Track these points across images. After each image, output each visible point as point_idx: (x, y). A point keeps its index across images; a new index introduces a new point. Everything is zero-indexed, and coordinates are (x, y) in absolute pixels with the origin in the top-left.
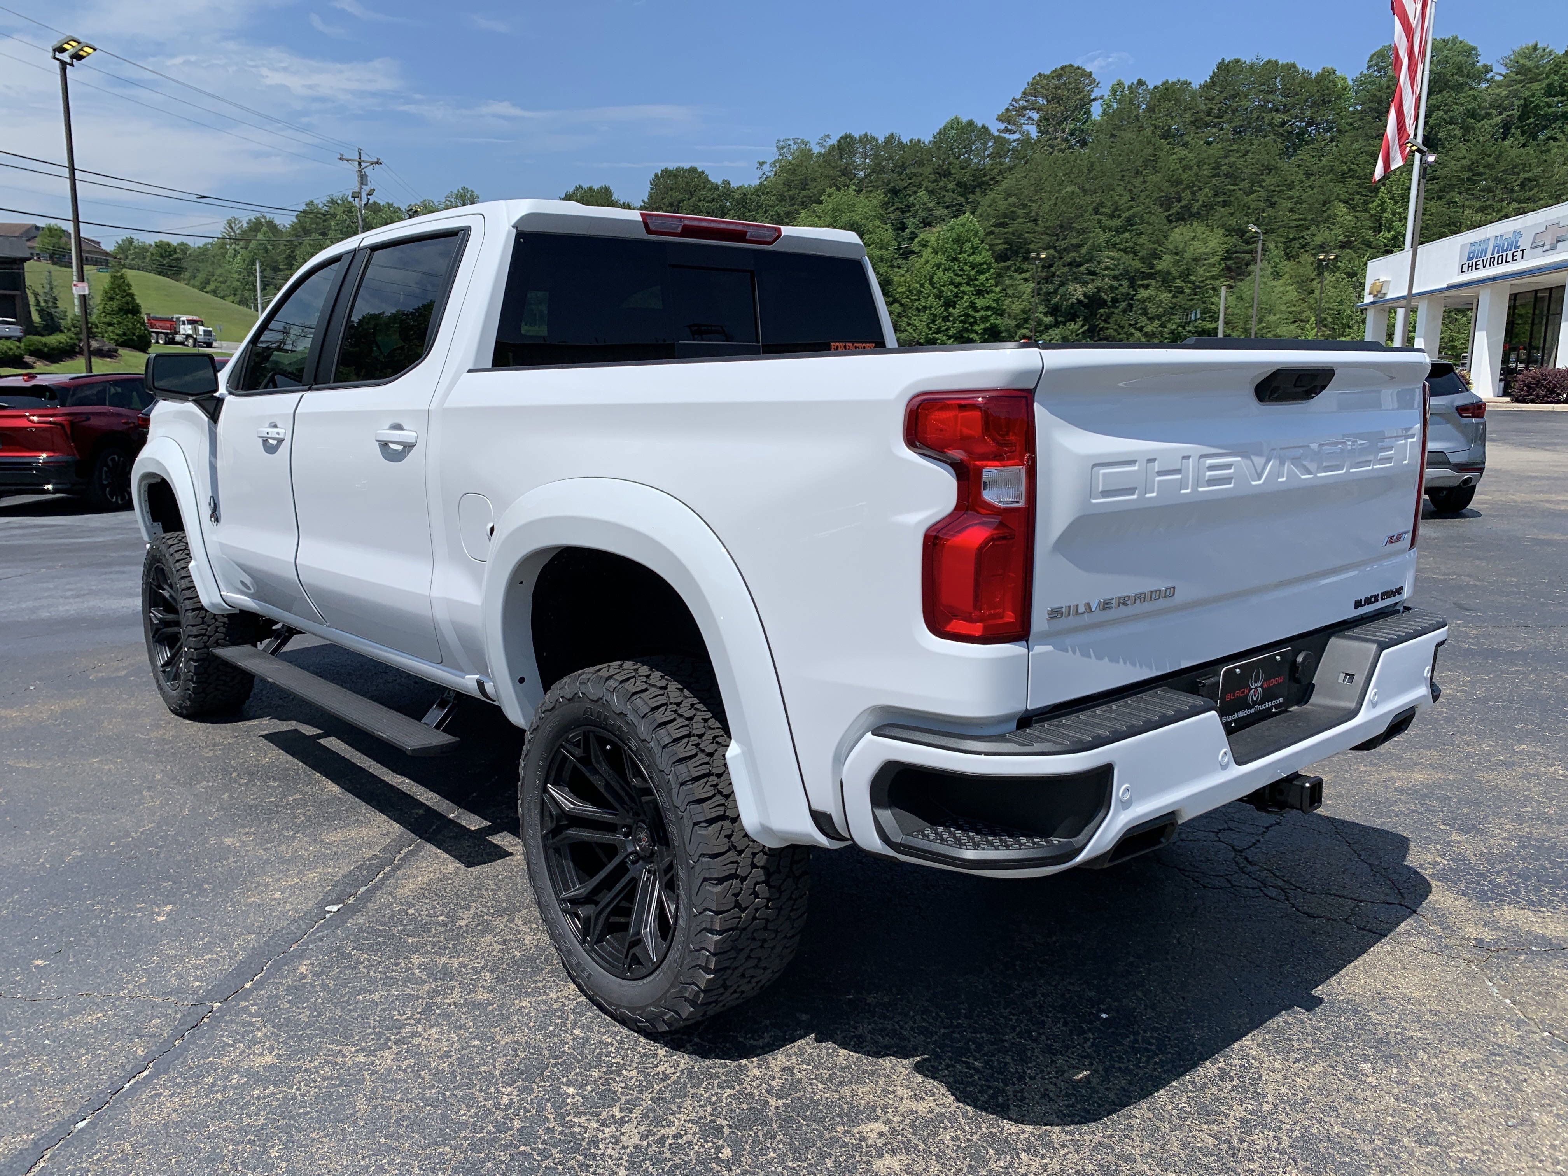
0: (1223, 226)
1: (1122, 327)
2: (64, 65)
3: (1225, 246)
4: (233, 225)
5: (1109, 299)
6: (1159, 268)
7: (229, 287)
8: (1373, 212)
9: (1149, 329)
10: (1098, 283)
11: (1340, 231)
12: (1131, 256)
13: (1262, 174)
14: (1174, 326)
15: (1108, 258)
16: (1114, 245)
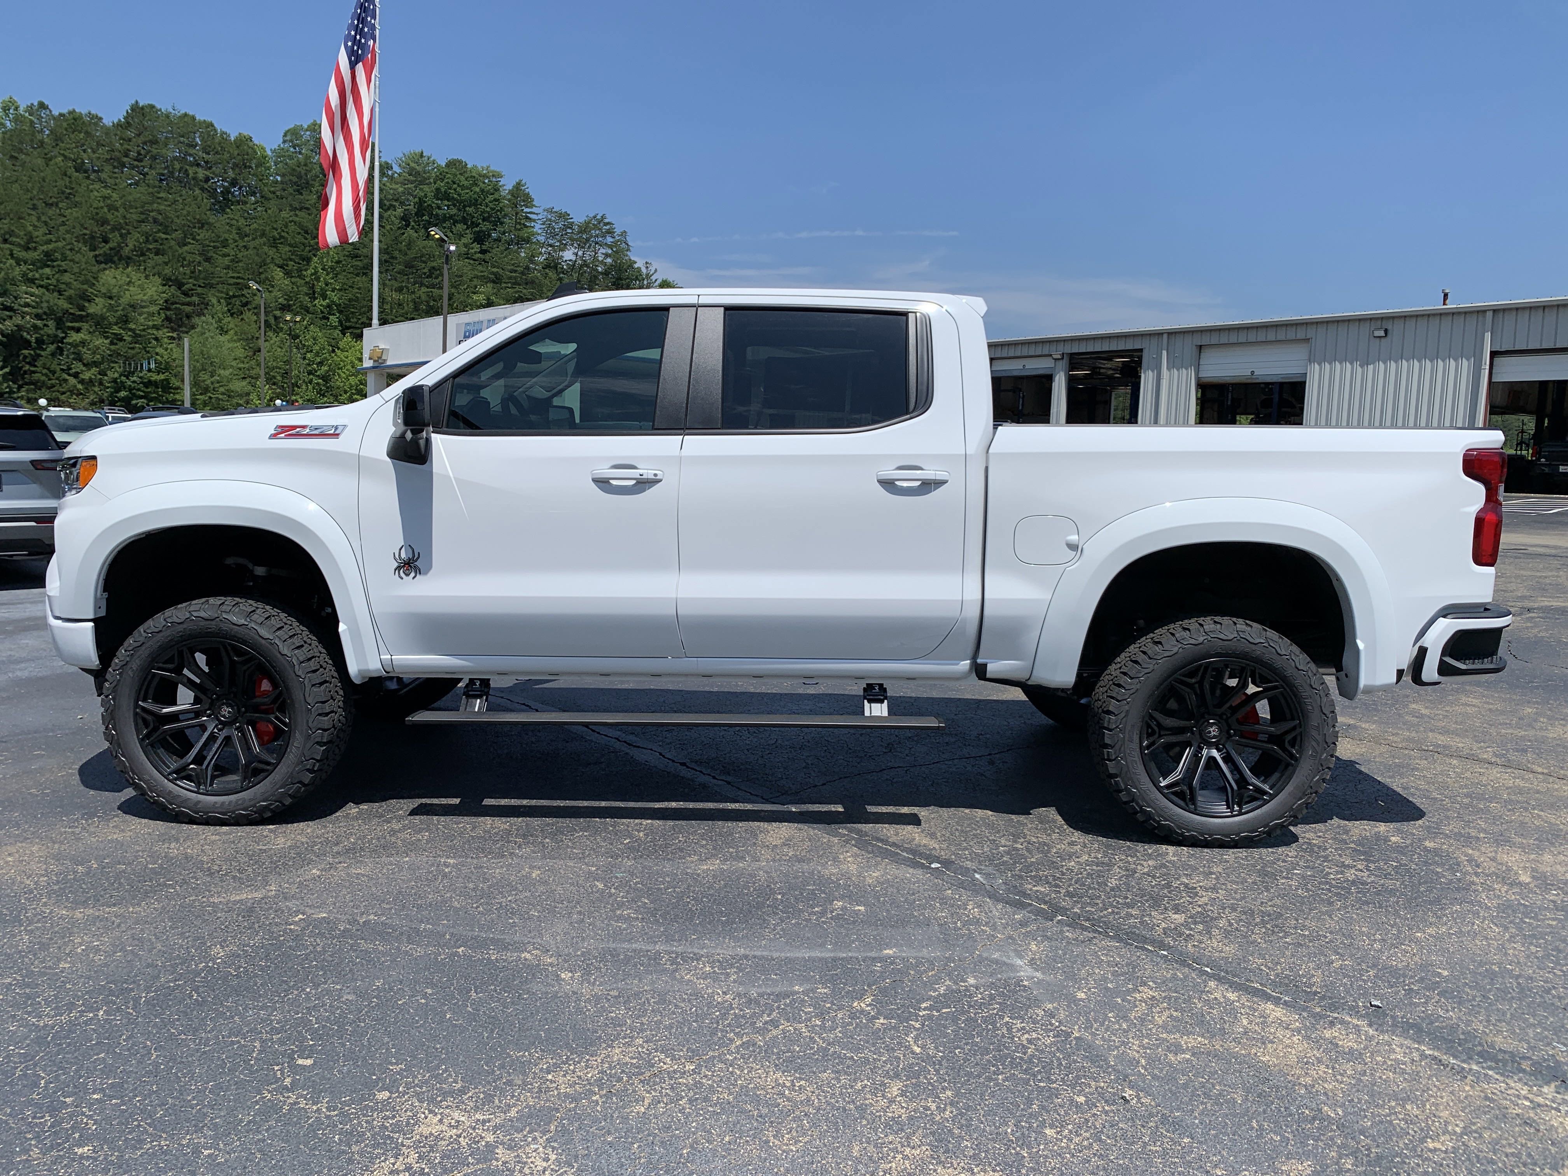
0: (159, 274)
1: (54, 372)
3: (165, 295)
5: (33, 340)
6: (91, 311)
8: (308, 279)
9: (86, 376)
10: (18, 320)
11: (279, 294)
12: (56, 294)
13: (195, 227)
14: (116, 375)
15: (26, 293)
16: (32, 281)
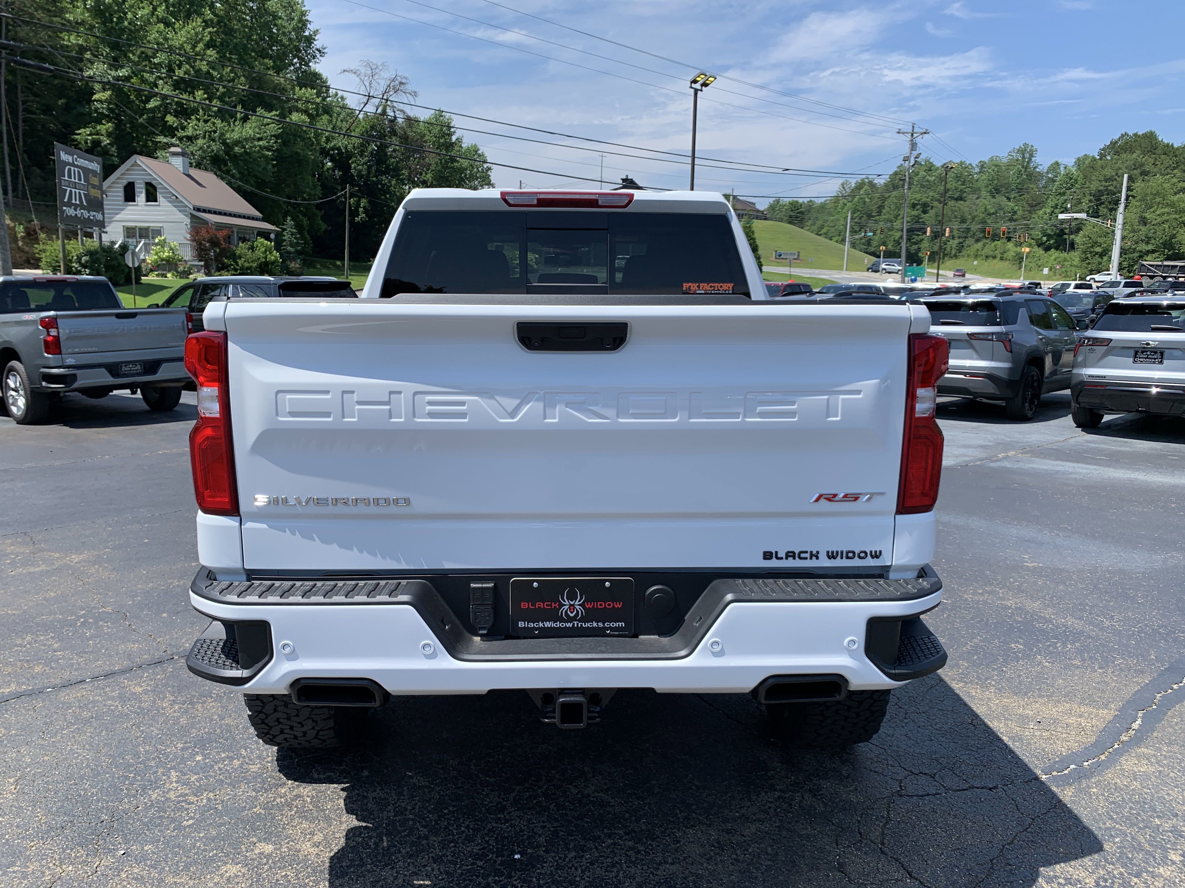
2: (696, 91)
4: (845, 186)
7: (836, 230)
